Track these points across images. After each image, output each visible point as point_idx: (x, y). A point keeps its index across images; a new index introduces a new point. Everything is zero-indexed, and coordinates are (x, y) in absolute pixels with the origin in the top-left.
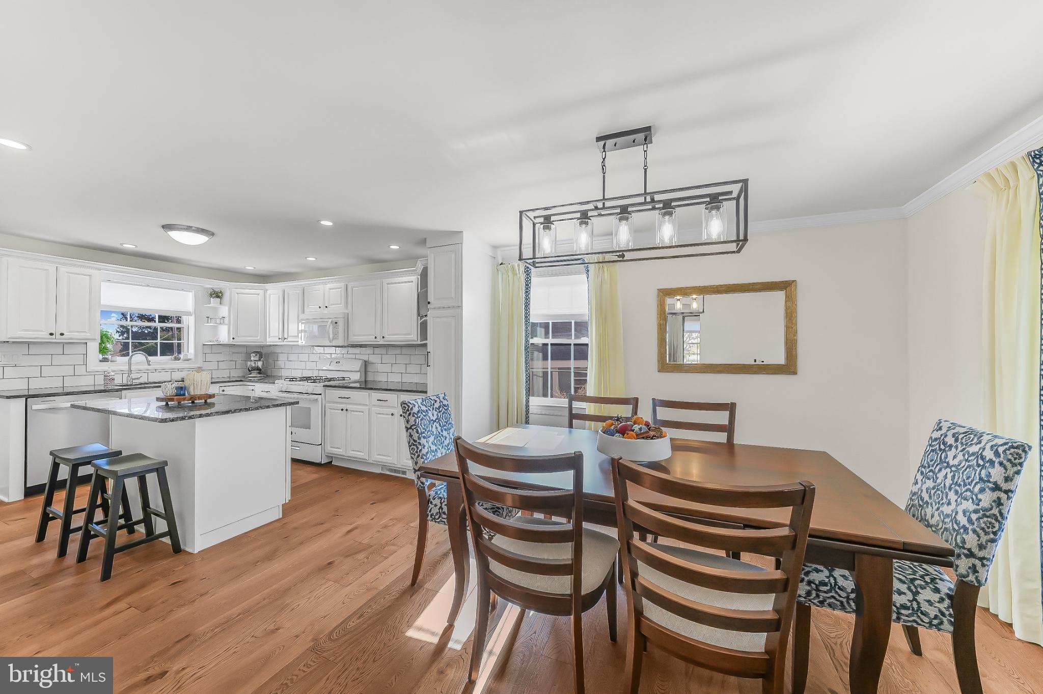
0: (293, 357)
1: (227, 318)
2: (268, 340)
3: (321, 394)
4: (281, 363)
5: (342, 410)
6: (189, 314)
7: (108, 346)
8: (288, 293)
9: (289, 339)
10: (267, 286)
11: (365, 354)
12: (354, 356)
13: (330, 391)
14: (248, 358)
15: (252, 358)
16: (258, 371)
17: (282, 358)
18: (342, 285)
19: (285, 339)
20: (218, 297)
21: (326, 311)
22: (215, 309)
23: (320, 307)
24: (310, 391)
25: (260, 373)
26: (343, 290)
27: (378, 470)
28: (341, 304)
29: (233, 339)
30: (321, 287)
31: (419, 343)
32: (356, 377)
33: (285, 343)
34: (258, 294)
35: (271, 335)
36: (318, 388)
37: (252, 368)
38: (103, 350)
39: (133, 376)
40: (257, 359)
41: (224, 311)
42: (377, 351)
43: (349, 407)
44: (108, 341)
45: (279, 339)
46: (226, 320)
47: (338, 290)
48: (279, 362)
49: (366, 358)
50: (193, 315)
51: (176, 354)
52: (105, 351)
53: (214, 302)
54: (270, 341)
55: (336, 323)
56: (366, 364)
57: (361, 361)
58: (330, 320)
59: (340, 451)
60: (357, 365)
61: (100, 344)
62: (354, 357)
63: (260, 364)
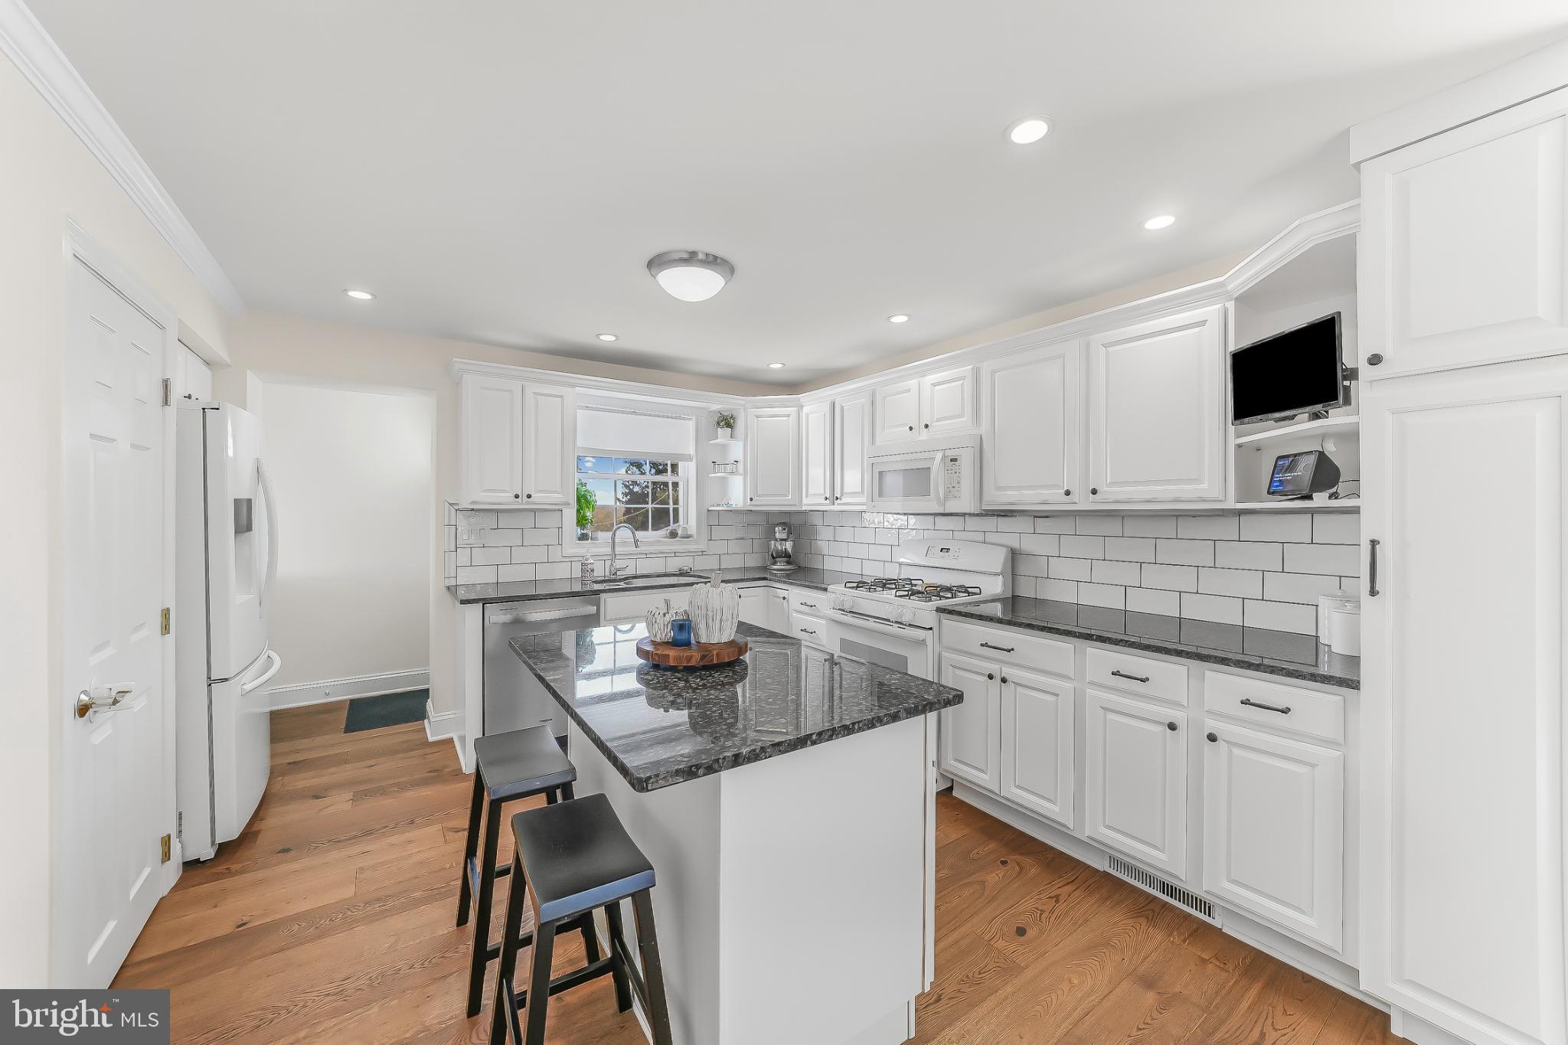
0: (845, 534)
1: (742, 464)
2: (805, 501)
3: (931, 629)
4: (823, 546)
5: (991, 677)
6: (689, 458)
7: (588, 514)
8: (842, 408)
9: (845, 500)
10: (803, 397)
11: (1014, 534)
12: (980, 537)
13: (950, 624)
14: (770, 534)
15: (778, 535)
16: (785, 559)
17: (824, 534)
18: (967, 369)
19: (837, 498)
20: (729, 425)
21: (925, 434)
22: (724, 448)
23: (911, 429)
24: (905, 619)
25: (788, 563)
26: (968, 384)
27: (1100, 864)
28: (961, 416)
29: (751, 499)
30: (913, 383)
31: (1231, 504)
32: (994, 586)
33: (836, 508)
34: (788, 416)
35: (811, 492)
36: (923, 611)
37: (777, 553)
38: (581, 521)
39: (619, 564)
40: (784, 536)
41: (737, 450)
42: (1043, 525)
43: (1007, 671)
44: (587, 507)
45: (826, 499)
46: (741, 466)
47: (954, 384)
48: (819, 543)
49: (1016, 545)
50: (694, 460)
51: (672, 526)
52: (584, 522)
53: (723, 433)
54: (808, 503)
55: (953, 460)
56: (1014, 555)
57: (1004, 550)
58: (939, 456)
59: (985, 779)
60: (996, 560)
61: (578, 511)
62: (981, 539)
63: (788, 546)
